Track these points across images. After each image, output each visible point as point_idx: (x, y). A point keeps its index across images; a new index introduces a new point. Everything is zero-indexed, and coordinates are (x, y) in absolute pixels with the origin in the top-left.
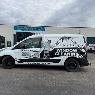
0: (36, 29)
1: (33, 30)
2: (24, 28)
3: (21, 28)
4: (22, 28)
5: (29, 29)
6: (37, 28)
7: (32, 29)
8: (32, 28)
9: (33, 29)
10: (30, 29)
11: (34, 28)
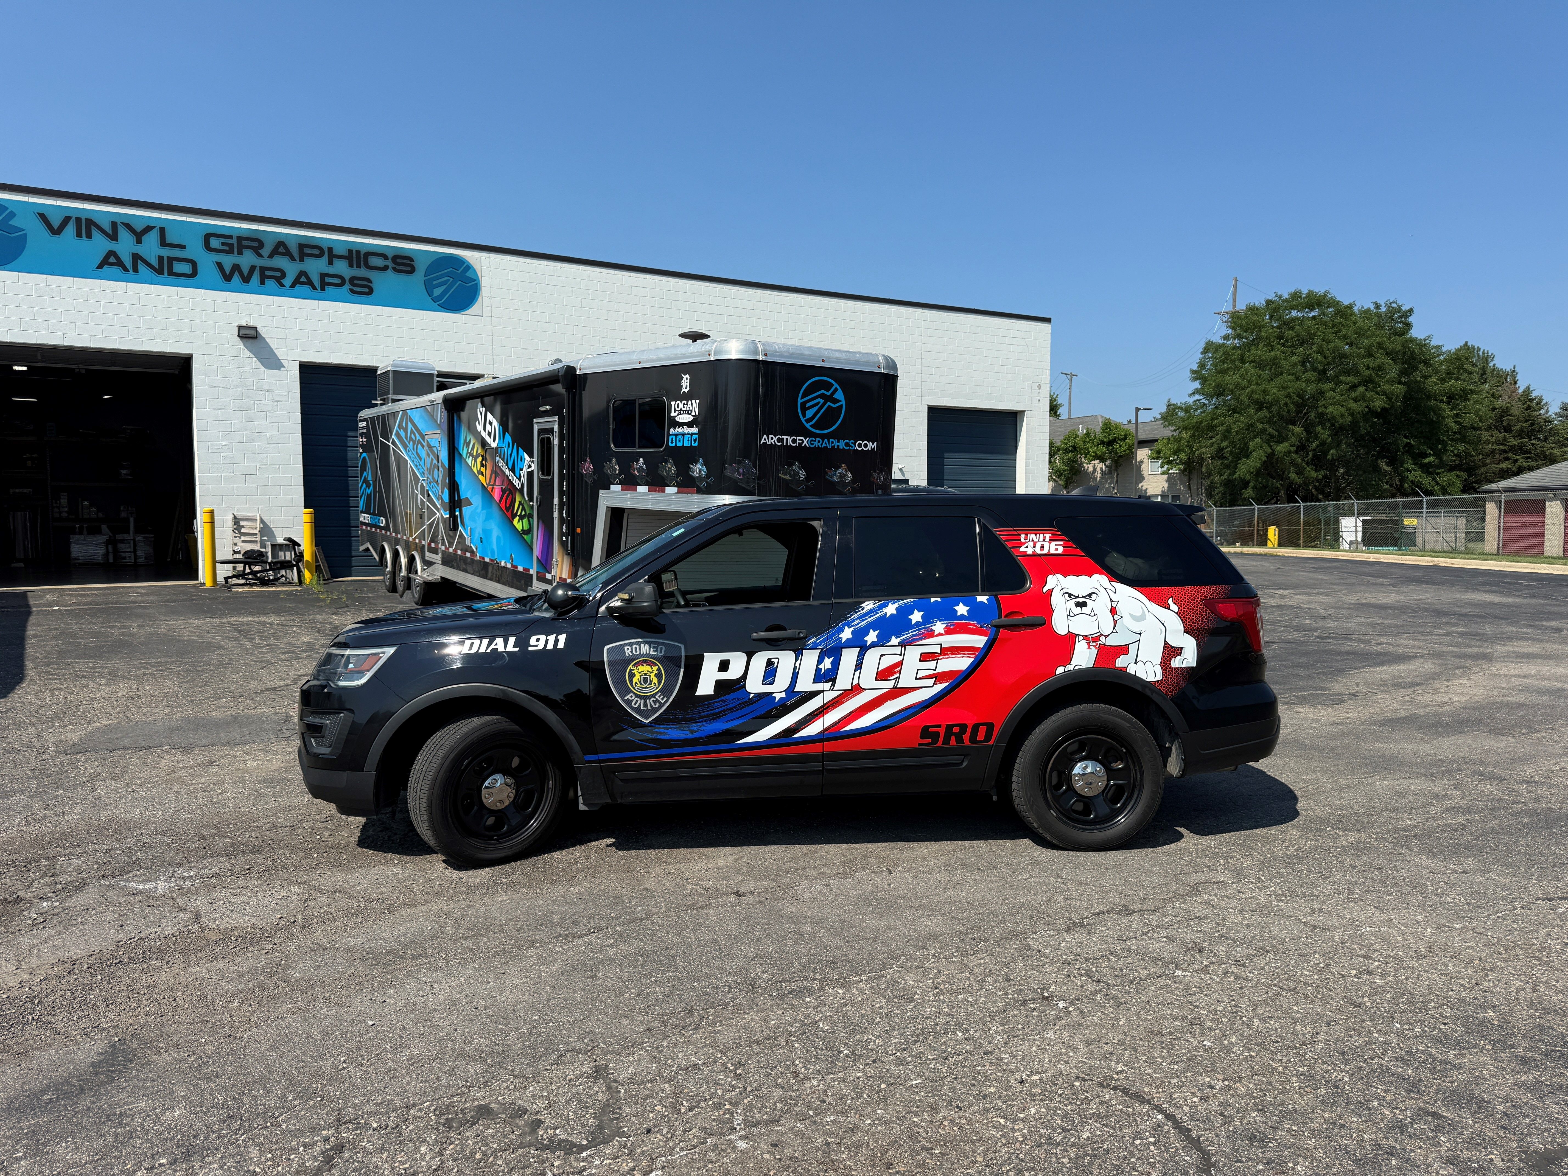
0: (341, 267)
1: (303, 280)
2: (139, 236)
3: (100, 245)
4: (114, 237)
5: (228, 261)
6: (356, 257)
7: (281, 262)
8: (281, 248)
9: (291, 269)
10: (247, 259)
11: (307, 250)
